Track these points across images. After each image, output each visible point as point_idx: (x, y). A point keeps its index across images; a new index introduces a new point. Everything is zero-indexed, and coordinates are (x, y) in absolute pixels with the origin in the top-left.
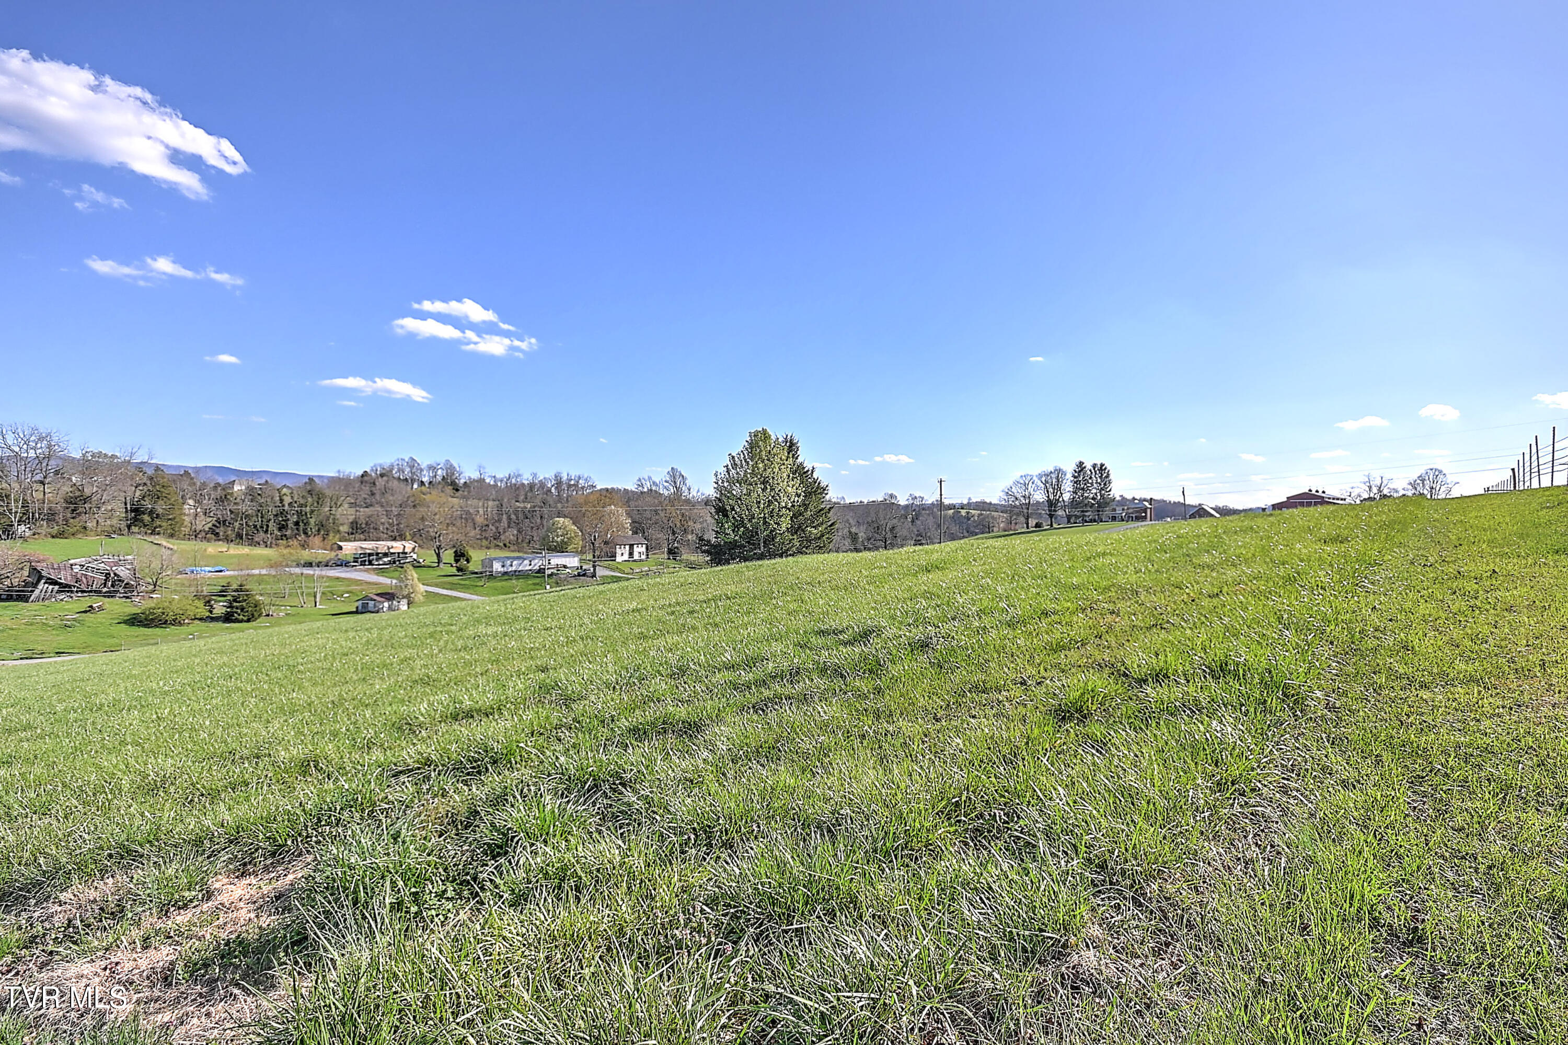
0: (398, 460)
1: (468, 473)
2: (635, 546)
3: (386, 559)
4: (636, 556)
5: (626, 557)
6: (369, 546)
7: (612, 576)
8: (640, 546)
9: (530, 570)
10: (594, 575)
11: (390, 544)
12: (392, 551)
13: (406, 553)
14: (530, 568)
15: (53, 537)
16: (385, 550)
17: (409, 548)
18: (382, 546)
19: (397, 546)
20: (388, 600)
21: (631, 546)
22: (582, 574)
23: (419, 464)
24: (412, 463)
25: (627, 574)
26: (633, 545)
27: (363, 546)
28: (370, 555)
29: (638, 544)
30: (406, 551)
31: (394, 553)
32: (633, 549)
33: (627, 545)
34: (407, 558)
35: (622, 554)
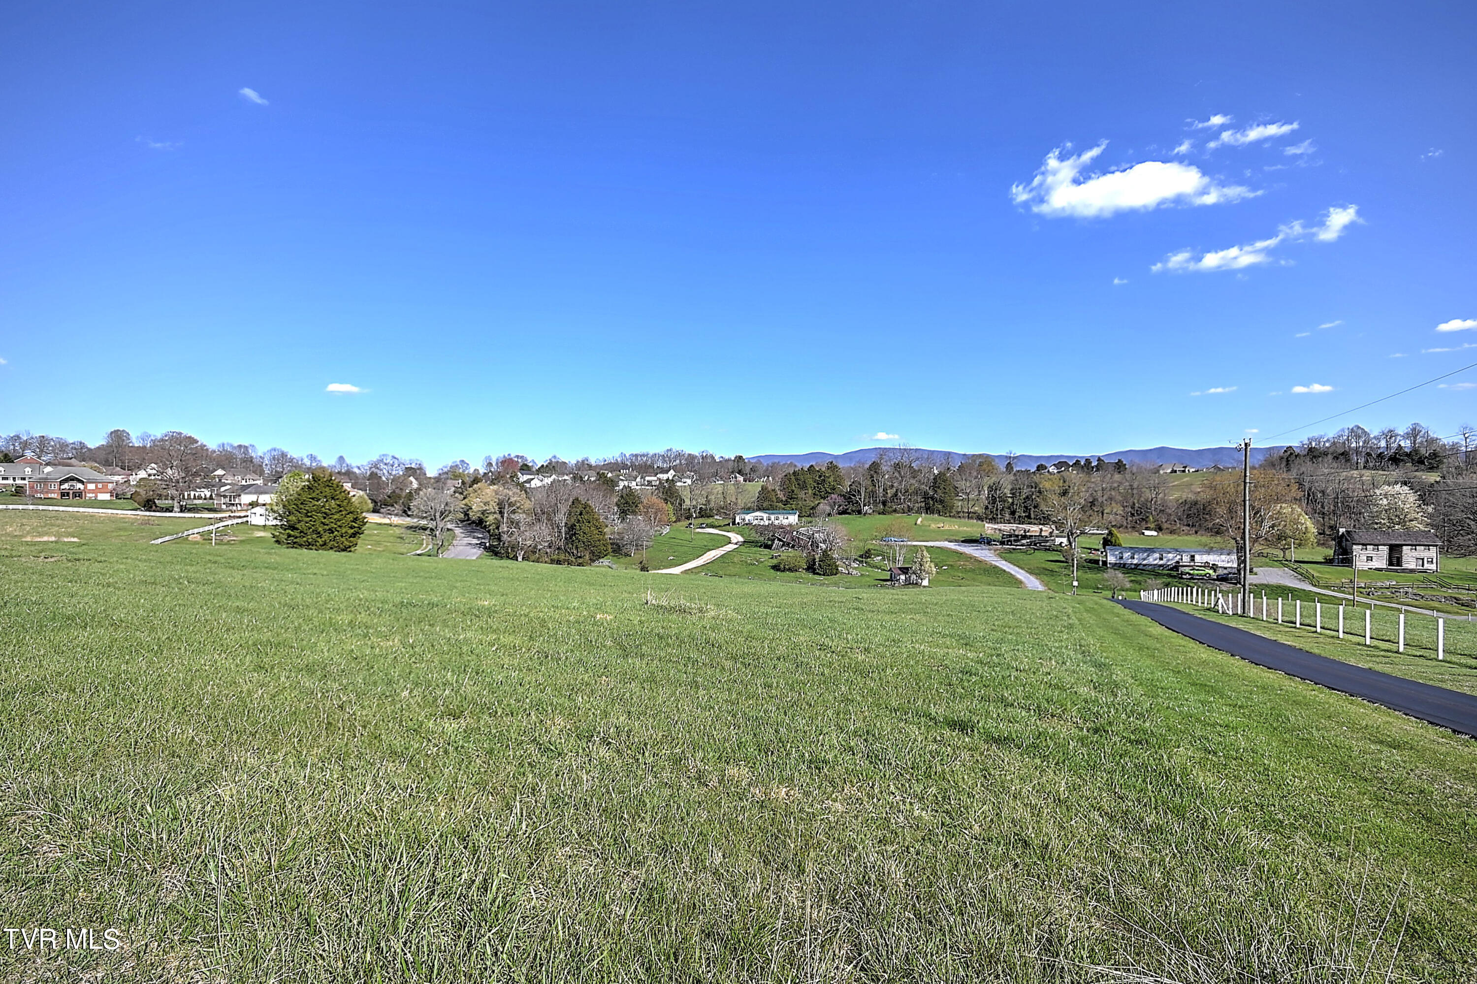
2: (1406, 549)
4: (1410, 563)
8: (1420, 548)
11: (1027, 527)
12: (1029, 534)
13: (1043, 537)
16: (1022, 532)
17: (1046, 531)
18: (1020, 529)
21: (1395, 548)
22: (1224, 579)
26: (1400, 546)
27: (1003, 528)
28: (1010, 536)
29: (1415, 545)
30: (1043, 534)
31: (1032, 536)
32: (1401, 552)
33: (1384, 545)
34: (1047, 541)
35: (1370, 559)
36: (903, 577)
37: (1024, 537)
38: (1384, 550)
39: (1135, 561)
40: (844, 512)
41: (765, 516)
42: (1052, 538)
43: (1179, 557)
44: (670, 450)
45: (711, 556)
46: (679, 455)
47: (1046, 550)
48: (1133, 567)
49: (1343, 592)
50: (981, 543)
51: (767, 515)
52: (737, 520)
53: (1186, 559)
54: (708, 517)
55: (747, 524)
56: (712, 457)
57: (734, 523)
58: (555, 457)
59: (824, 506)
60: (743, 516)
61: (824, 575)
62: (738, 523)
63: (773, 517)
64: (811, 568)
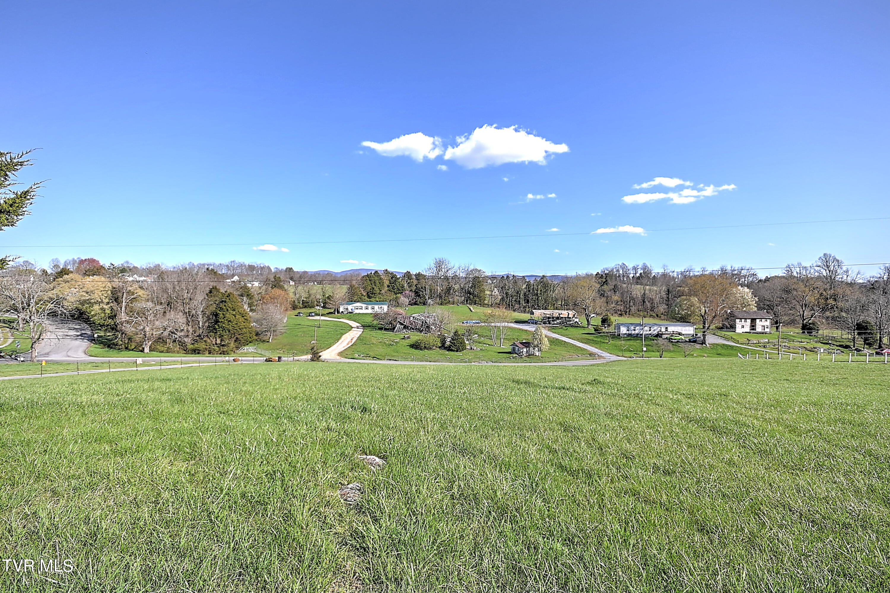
0: (616, 265)
1: (657, 270)
2: (758, 321)
3: (558, 321)
4: (759, 329)
5: (747, 329)
6: (548, 313)
7: (724, 345)
8: (763, 320)
9: (650, 334)
10: (703, 342)
11: (560, 312)
12: (561, 316)
13: (570, 318)
14: (650, 332)
15: (439, 305)
16: (557, 315)
17: (571, 314)
18: (556, 313)
19: (564, 313)
20: (526, 347)
21: (753, 320)
22: (693, 340)
23: (627, 267)
24: (623, 266)
25: (742, 344)
26: (755, 319)
27: (545, 313)
28: (549, 318)
29: (761, 319)
30: (570, 316)
31: (563, 318)
32: (756, 322)
33: (749, 319)
34: (570, 321)
35: (743, 327)
36: (525, 350)
37: (558, 318)
38: (749, 321)
39: (637, 332)
40: (415, 304)
41: (364, 306)
42: (573, 319)
43: (660, 328)
44: (234, 261)
46: (241, 266)
47: (572, 326)
48: (635, 335)
50: (529, 323)
51: (366, 305)
52: (341, 309)
53: (663, 330)
54: (310, 307)
55: (350, 313)
56: (269, 268)
57: (338, 312)
58: (127, 262)
59: (403, 299)
60: (346, 306)
61: (457, 351)
62: (342, 312)
63: (370, 307)
64: (443, 346)
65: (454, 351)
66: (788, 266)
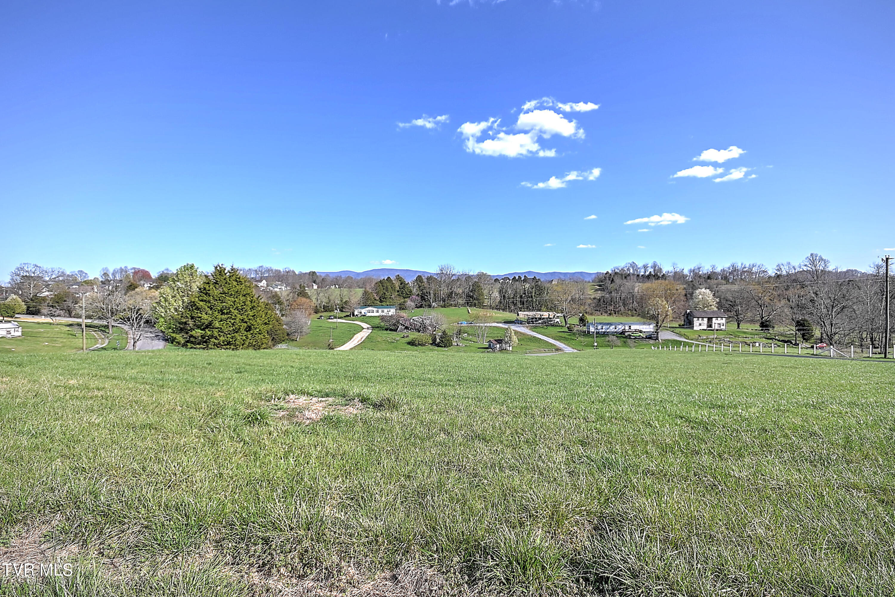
2: (714, 319)
3: (540, 321)
4: (715, 326)
5: (705, 327)
6: (531, 314)
7: (674, 340)
8: (719, 319)
9: (616, 332)
10: (657, 339)
11: (541, 313)
12: (542, 317)
13: (551, 318)
15: (442, 307)
16: (539, 316)
17: (552, 315)
18: (538, 314)
19: (546, 314)
21: (710, 319)
22: (649, 337)
23: (637, 266)
24: (633, 265)
25: (692, 340)
26: (712, 318)
27: (528, 314)
28: (532, 319)
29: (717, 317)
30: (550, 317)
31: (544, 318)
32: (712, 321)
33: (706, 318)
34: (552, 321)
35: (700, 324)
36: (498, 346)
37: (540, 319)
38: (706, 320)
39: (603, 330)
40: (421, 306)
41: (375, 309)
42: (554, 319)
43: (624, 327)
44: (262, 267)
45: (360, 338)
46: (269, 270)
47: (552, 326)
48: (602, 333)
49: (699, 341)
50: (516, 323)
51: (377, 309)
52: (356, 313)
53: (627, 328)
54: (330, 311)
55: (363, 316)
56: (293, 272)
57: (353, 315)
58: (167, 269)
59: (409, 303)
60: (360, 310)
61: (445, 347)
62: (357, 315)
63: (380, 310)
64: (434, 343)
65: (442, 347)
66: (778, 265)
